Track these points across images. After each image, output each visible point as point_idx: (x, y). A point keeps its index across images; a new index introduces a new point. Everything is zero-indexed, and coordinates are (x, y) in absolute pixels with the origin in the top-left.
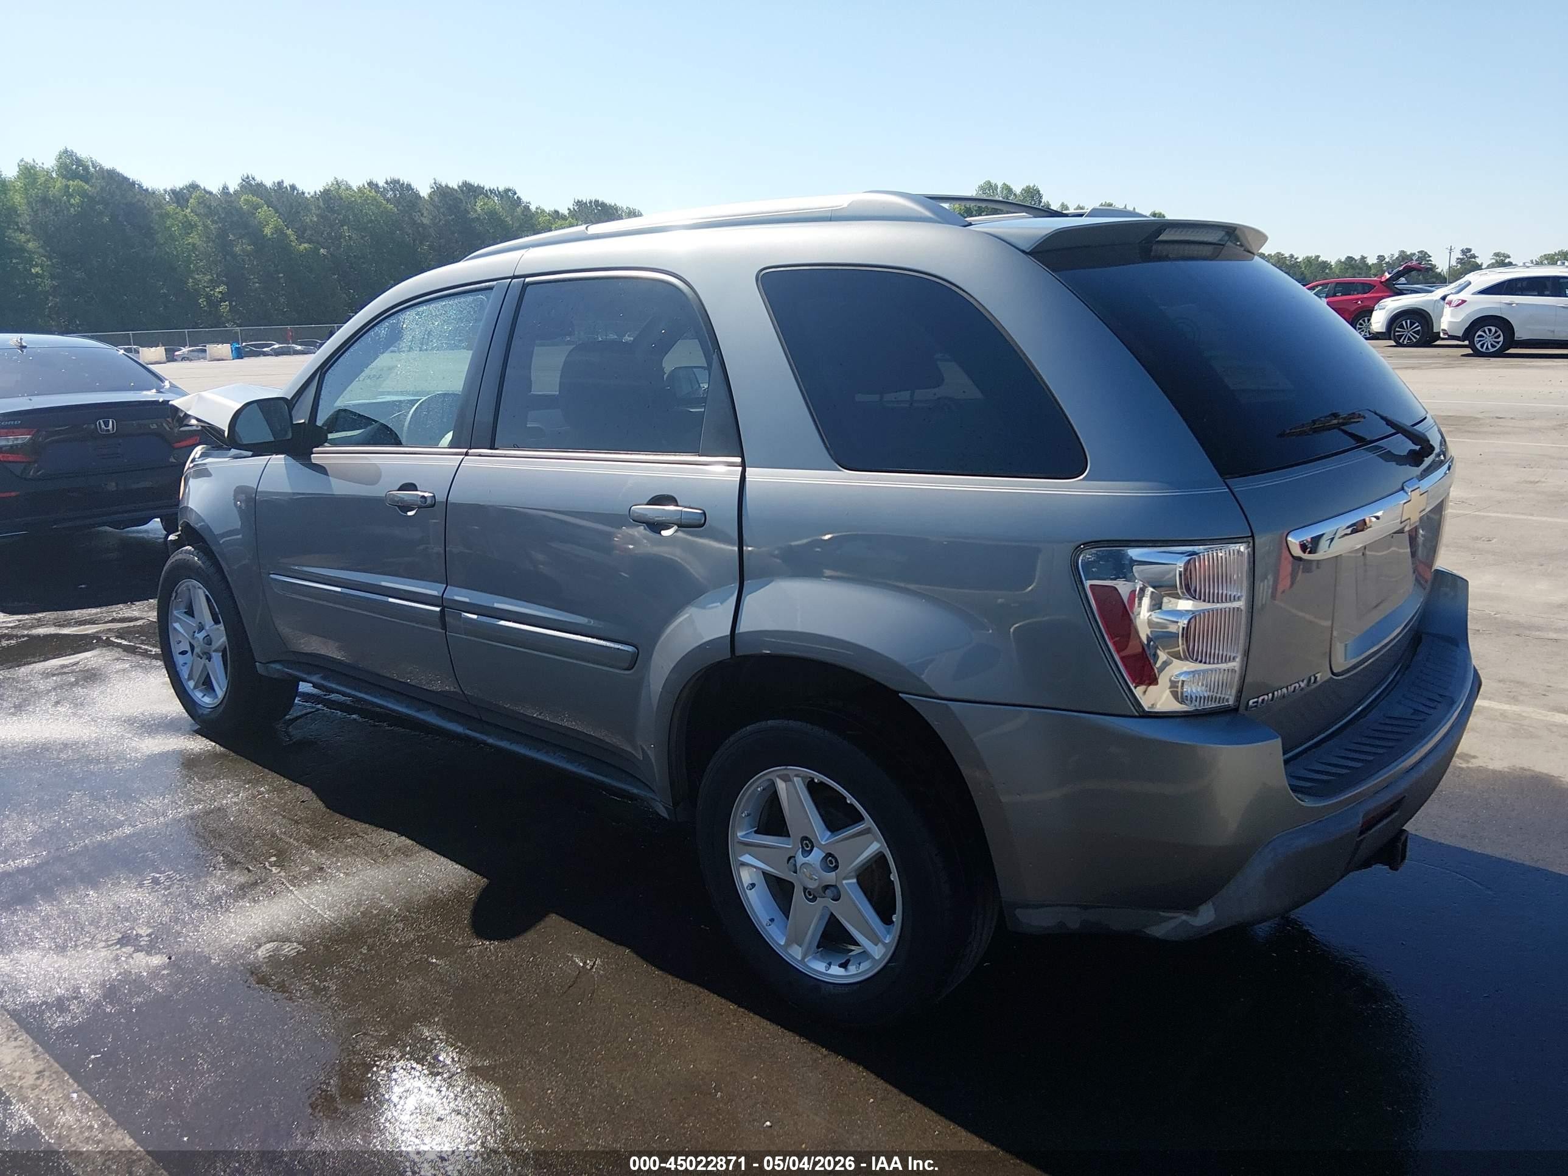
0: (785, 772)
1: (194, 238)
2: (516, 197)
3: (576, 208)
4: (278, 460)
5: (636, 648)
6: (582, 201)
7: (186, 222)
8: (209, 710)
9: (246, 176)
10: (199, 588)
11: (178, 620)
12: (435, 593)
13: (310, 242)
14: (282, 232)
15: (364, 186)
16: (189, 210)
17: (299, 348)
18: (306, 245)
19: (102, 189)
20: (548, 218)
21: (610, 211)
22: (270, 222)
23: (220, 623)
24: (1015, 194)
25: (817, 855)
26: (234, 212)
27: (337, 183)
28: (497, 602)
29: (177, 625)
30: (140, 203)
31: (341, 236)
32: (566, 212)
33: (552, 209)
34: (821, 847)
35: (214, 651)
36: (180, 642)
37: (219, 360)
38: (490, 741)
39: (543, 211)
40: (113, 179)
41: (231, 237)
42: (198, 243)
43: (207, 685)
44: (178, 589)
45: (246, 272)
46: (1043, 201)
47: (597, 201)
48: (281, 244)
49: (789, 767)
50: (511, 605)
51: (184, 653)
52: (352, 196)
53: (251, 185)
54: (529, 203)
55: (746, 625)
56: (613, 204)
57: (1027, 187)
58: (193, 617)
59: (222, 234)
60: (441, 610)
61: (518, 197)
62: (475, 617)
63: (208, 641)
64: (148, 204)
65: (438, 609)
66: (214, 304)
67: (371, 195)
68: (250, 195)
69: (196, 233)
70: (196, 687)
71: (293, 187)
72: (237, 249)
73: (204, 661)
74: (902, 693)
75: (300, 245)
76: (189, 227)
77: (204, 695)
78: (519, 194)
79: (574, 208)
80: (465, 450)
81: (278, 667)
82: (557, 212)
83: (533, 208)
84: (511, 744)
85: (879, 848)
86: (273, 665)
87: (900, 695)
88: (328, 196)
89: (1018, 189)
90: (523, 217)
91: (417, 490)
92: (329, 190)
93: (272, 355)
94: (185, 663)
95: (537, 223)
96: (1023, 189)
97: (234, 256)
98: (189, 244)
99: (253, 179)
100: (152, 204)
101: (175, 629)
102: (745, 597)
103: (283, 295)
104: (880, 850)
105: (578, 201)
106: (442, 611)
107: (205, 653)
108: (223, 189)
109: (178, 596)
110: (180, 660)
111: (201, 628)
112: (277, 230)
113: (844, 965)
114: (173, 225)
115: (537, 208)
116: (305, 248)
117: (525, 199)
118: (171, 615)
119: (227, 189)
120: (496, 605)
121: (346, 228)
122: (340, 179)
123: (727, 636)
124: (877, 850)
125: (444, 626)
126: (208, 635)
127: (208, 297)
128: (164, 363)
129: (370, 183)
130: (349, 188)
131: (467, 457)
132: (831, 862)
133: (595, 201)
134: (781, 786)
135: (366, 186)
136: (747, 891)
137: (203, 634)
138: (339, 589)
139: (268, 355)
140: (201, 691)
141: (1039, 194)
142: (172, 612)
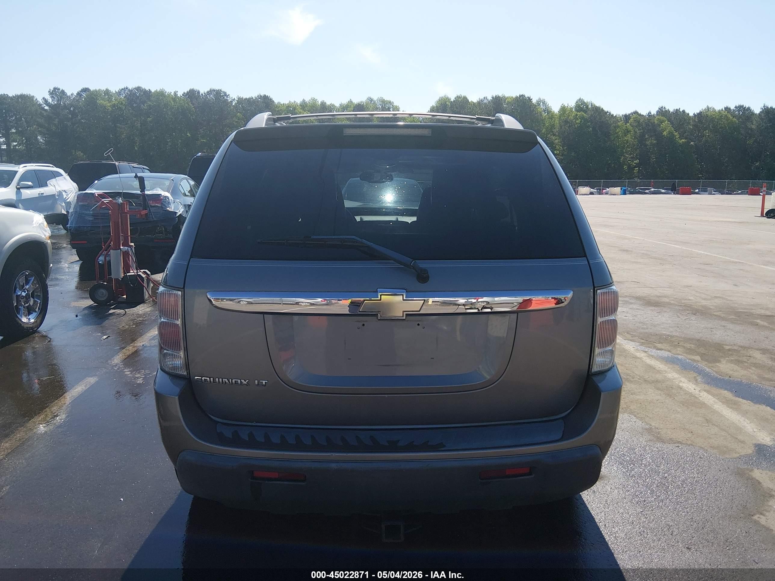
1: (629, 137)
7: (626, 130)
9: (661, 107)
13: (686, 138)
14: (672, 133)
15: (722, 109)
16: (629, 124)
17: (663, 191)
18: (683, 140)
19: (592, 115)
22: (667, 128)
26: (650, 124)
27: (708, 108)
30: (607, 121)
31: (703, 136)
37: (613, 195)
40: (598, 111)
41: (647, 136)
42: (630, 139)
45: (649, 153)
48: (671, 138)
52: (714, 115)
53: (662, 111)
59: (642, 135)
64: (610, 122)
66: (631, 168)
67: (724, 114)
68: (661, 116)
69: (630, 135)
71: (684, 111)
72: (648, 143)
75: (681, 140)
76: (627, 131)
88: (700, 115)
92: (702, 112)
93: (649, 194)
97: (646, 145)
98: (625, 140)
99: (665, 108)
100: (612, 122)
103: (666, 165)
108: (649, 113)
112: (670, 133)
114: (619, 132)
116: (683, 142)
119: (651, 113)
121: (707, 131)
122: (710, 106)
127: (629, 166)
128: (589, 195)
129: (726, 108)
130: (714, 110)
135: (724, 109)
139: (647, 194)
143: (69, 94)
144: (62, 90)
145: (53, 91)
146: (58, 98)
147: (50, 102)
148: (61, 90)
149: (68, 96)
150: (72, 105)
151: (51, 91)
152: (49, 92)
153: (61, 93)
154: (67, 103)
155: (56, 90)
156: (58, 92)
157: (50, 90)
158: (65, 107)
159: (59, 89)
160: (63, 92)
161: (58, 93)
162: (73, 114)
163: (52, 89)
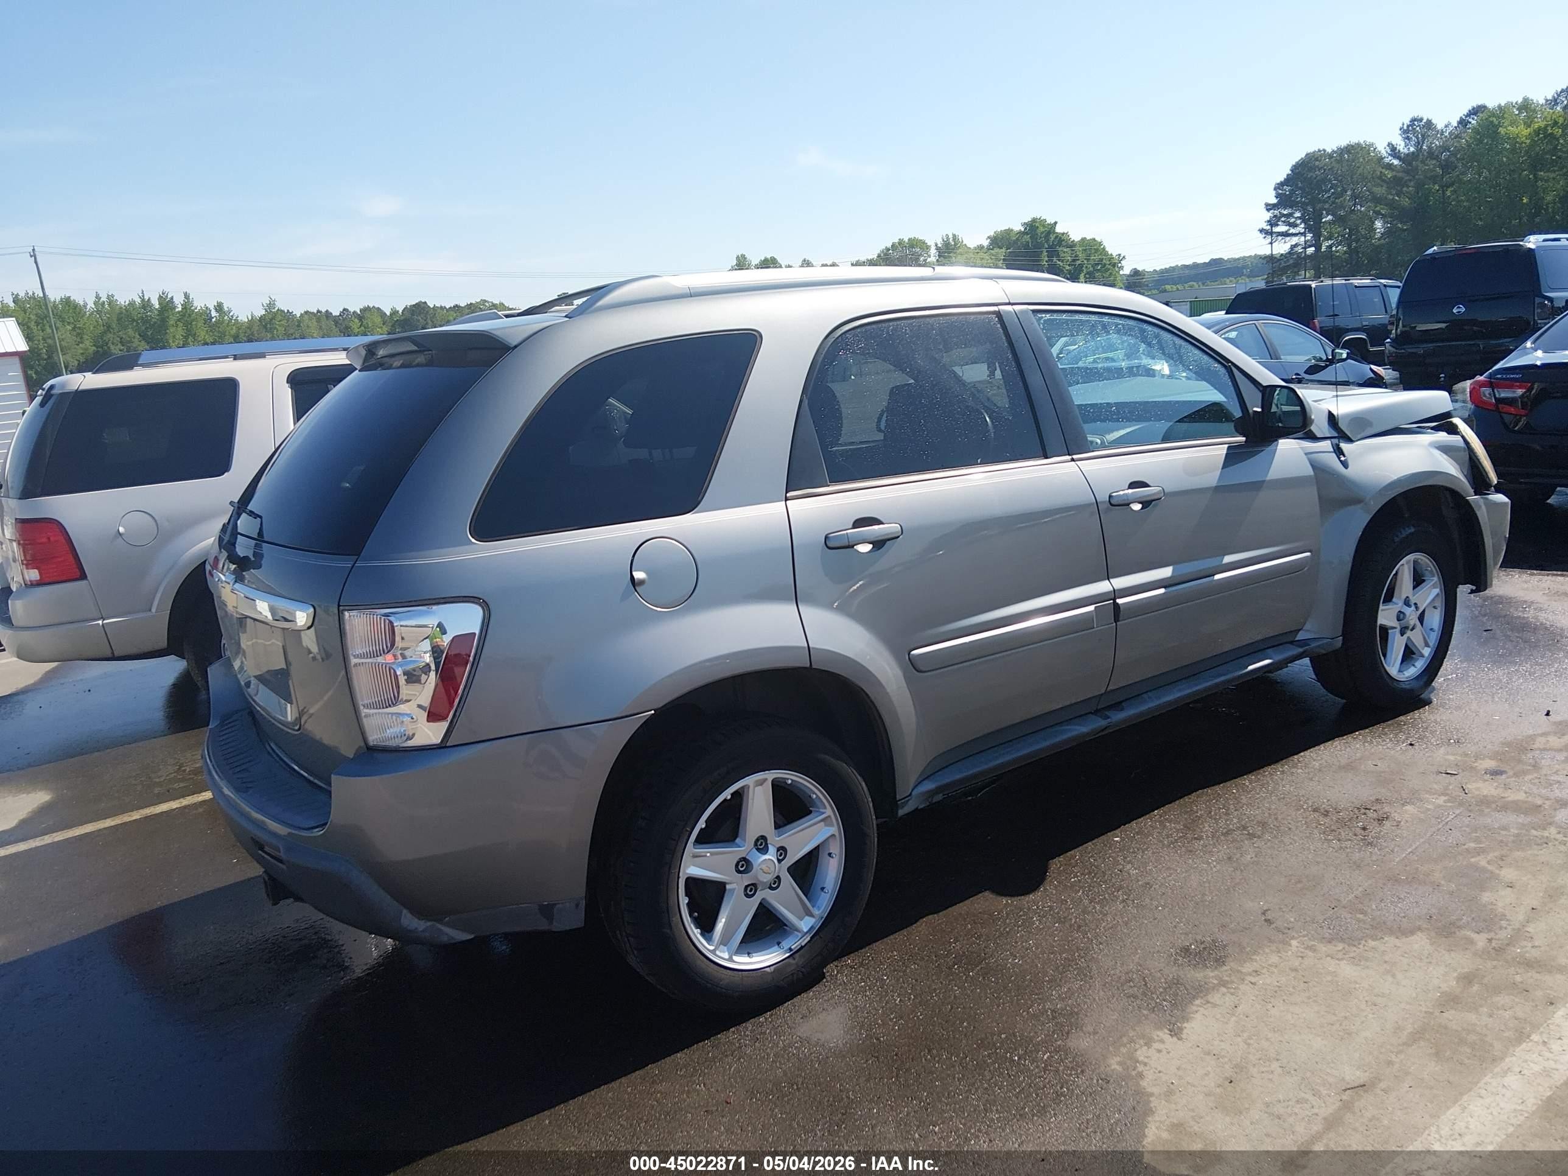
143: (1440, 126)
144: (1428, 120)
145: (1408, 126)
146: (1418, 138)
147: (1402, 150)
148: (1425, 121)
149: (1438, 131)
150: (1445, 148)
151: (1405, 128)
152: (1401, 129)
153: (1424, 126)
154: (1436, 145)
155: (1416, 123)
156: (1419, 126)
157: (1403, 124)
158: (1431, 154)
159: (1421, 120)
160: (1429, 123)
161: (1418, 128)
162: (1447, 167)
163: (1407, 122)
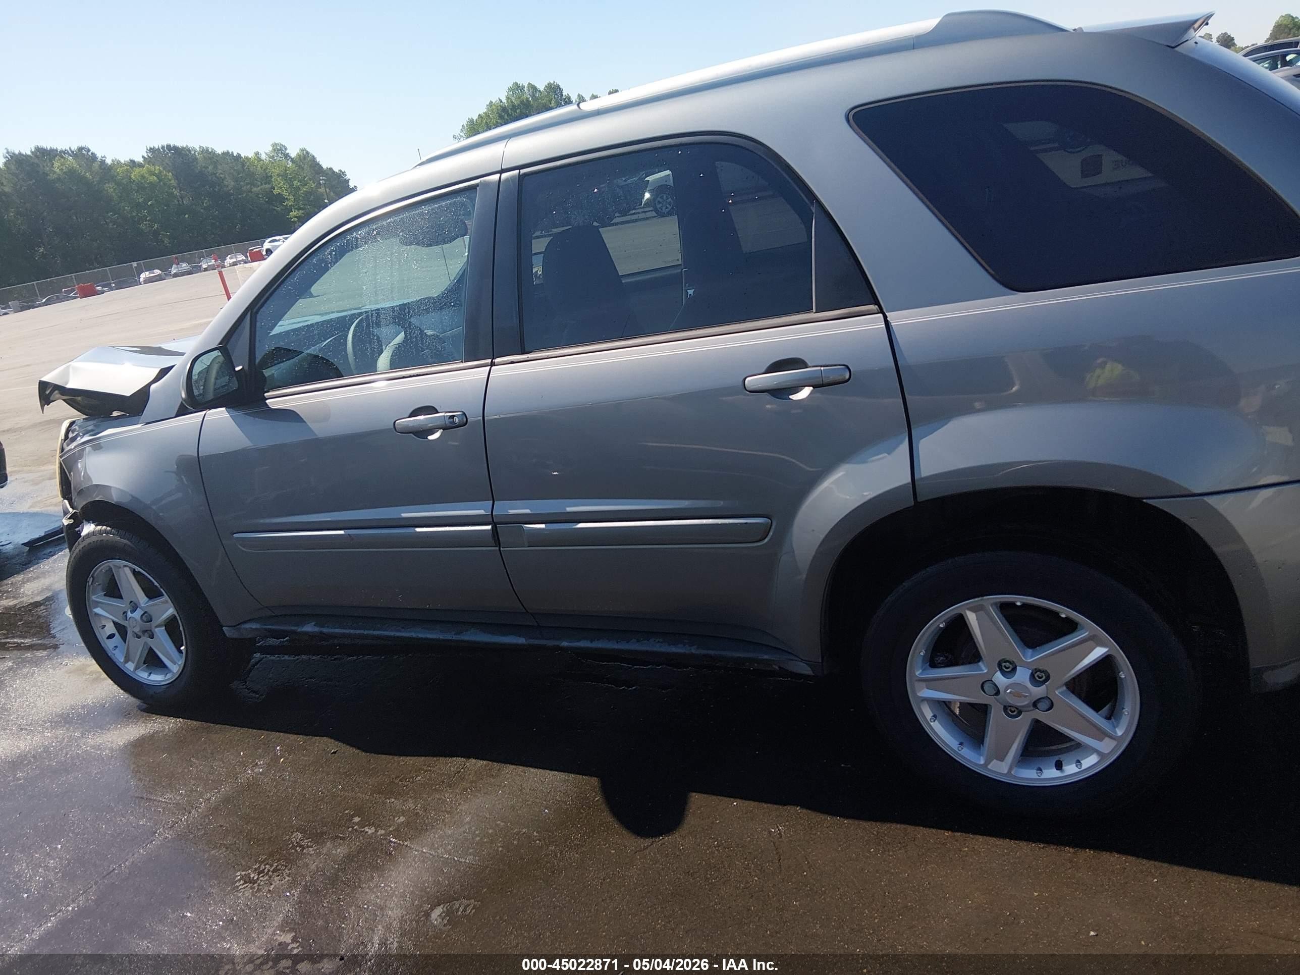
0: (981, 603)
2: (90, 153)
3: (150, 155)
4: (219, 415)
5: (768, 518)
6: (154, 147)
8: (165, 687)
10: (125, 566)
11: (97, 604)
12: (482, 512)
20: (126, 168)
21: (183, 152)
23: (163, 595)
24: (540, 91)
25: (1022, 675)
28: (568, 507)
29: (98, 610)
32: (141, 160)
33: (128, 159)
34: (1026, 665)
35: (157, 627)
36: (105, 626)
38: (565, 644)
39: (119, 162)
43: (153, 661)
44: (94, 573)
46: (564, 94)
47: (168, 146)
49: (985, 597)
50: (592, 505)
51: (111, 636)
54: (104, 157)
55: (926, 470)
56: (184, 146)
57: (548, 84)
58: (121, 598)
60: (492, 527)
61: (92, 153)
62: (543, 526)
63: (147, 618)
65: (489, 527)
70: (137, 668)
73: (145, 639)
74: (1147, 498)
77: (150, 674)
78: (93, 150)
79: (148, 156)
80: (490, 361)
81: (254, 626)
82: (132, 161)
83: (109, 161)
84: (591, 642)
85: (1108, 651)
86: (248, 626)
87: (1144, 501)
89: (541, 87)
90: (101, 171)
91: (438, 412)
94: (116, 647)
95: (116, 174)
96: (546, 86)
101: (96, 614)
102: (918, 442)
104: (1108, 653)
105: (151, 149)
106: (494, 529)
107: (145, 632)
109: (96, 580)
110: (109, 645)
111: (134, 607)
113: (1059, 766)
115: (113, 161)
117: (99, 155)
118: (89, 600)
120: (569, 509)
123: (908, 484)
124: (1104, 653)
125: (498, 543)
126: (146, 612)
131: (493, 368)
132: (1039, 677)
133: (167, 146)
134: (972, 618)
136: (932, 724)
137: (137, 614)
138: (342, 532)
140: (144, 670)
141: (560, 89)
142: (89, 597)
